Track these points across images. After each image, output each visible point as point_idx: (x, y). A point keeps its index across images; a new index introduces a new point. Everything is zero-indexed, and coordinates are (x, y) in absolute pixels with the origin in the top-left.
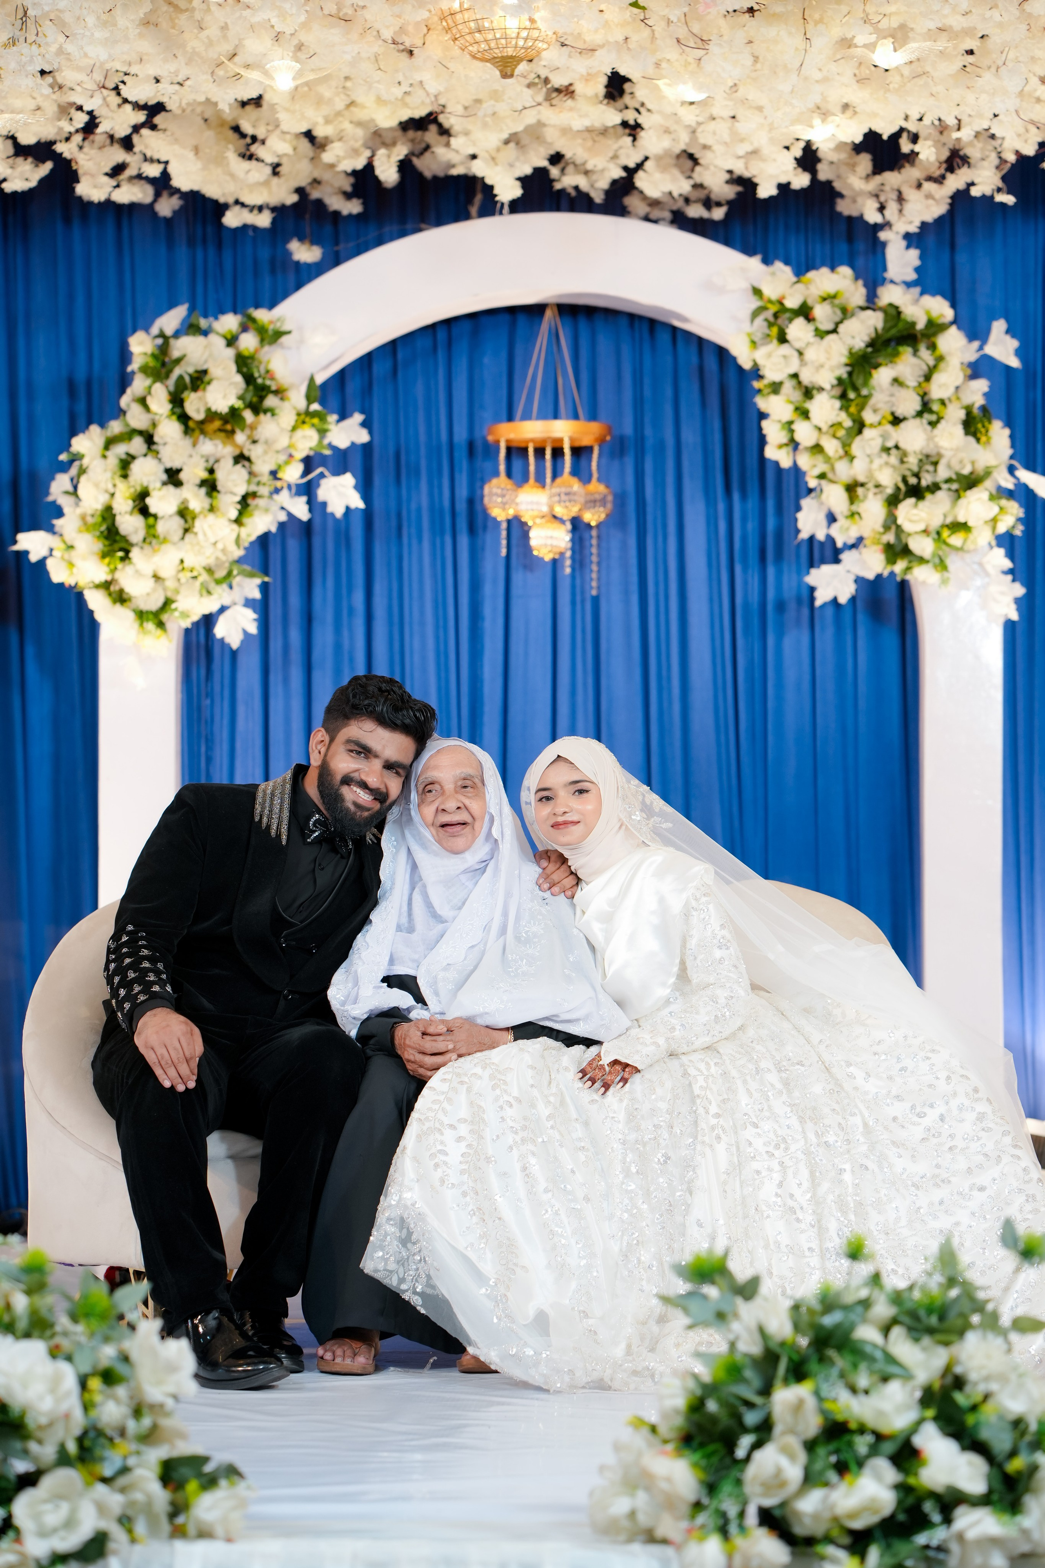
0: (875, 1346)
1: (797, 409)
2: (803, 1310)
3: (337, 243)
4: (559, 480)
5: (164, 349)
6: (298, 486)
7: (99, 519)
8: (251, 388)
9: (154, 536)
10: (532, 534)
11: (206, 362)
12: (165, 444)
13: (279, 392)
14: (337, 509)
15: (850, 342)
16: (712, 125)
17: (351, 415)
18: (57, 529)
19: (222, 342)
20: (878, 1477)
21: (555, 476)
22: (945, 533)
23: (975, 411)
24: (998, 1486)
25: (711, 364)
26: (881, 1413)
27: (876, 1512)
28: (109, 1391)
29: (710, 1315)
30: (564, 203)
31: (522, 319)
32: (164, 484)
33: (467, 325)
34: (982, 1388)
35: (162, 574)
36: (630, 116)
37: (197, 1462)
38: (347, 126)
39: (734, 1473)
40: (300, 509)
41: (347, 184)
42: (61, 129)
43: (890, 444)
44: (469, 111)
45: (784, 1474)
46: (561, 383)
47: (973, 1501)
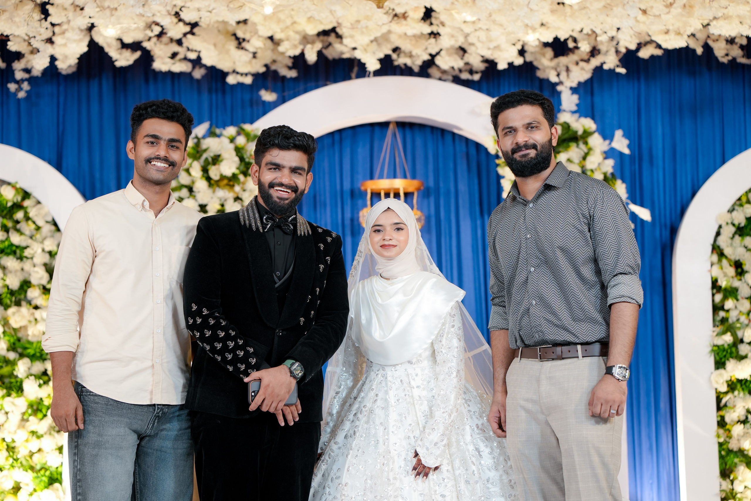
3: (283, 91)
5: (198, 144)
8: (243, 164)
11: (220, 150)
12: (199, 192)
16: (478, 33)
19: (227, 141)
23: (609, 175)
25: (473, 151)
30: (398, 71)
31: (377, 129)
33: (350, 132)
36: (435, 29)
38: (291, 34)
41: (290, 63)
42: (146, 35)
44: (353, 27)
46: (397, 161)
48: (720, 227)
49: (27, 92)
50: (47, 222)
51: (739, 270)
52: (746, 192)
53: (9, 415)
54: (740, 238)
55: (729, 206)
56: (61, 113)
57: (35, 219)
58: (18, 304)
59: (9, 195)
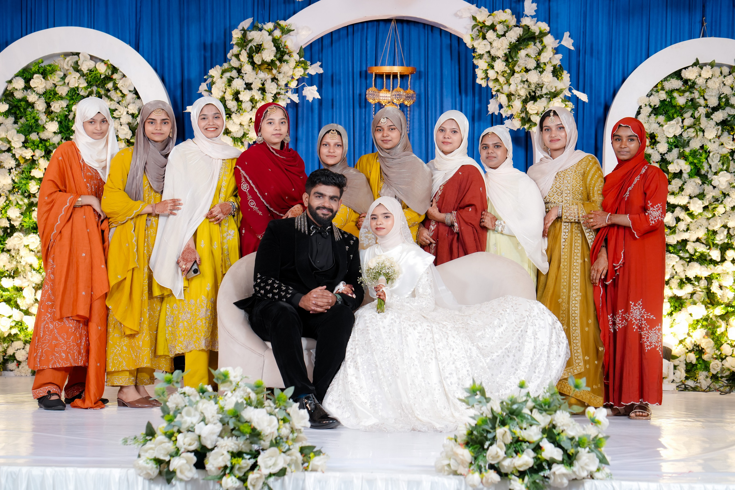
0: (528, 415)
1: (489, 65)
2: (504, 403)
4: (395, 89)
5: (244, 35)
6: (295, 89)
8: (279, 52)
9: (241, 109)
11: (261, 41)
12: (246, 73)
13: (290, 54)
14: (310, 98)
15: (510, 40)
17: (315, 62)
19: (268, 33)
20: (528, 455)
21: (394, 87)
23: (557, 66)
24: (566, 458)
25: (455, 43)
26: (530, 435)
27: (527, 465)
28: (284, 425)
31: (381, 24)
32: (245, 89)
33: (361, 26)
34: (561, 428)
35: (243, 123)
37: (311, 448)
39: (483, 453)
40: (295, 98)
43: (525, 80)
45: (499, 454)
46: (396, 50)
47: (558, 463)
48: (640, 107)
50: (130, 91)
51: (653, 141)
52: (662, 81)
54: (655, 117)
55: (648, 91)
56: (139, 5)
57: (121, 89)
59: (102, 69)
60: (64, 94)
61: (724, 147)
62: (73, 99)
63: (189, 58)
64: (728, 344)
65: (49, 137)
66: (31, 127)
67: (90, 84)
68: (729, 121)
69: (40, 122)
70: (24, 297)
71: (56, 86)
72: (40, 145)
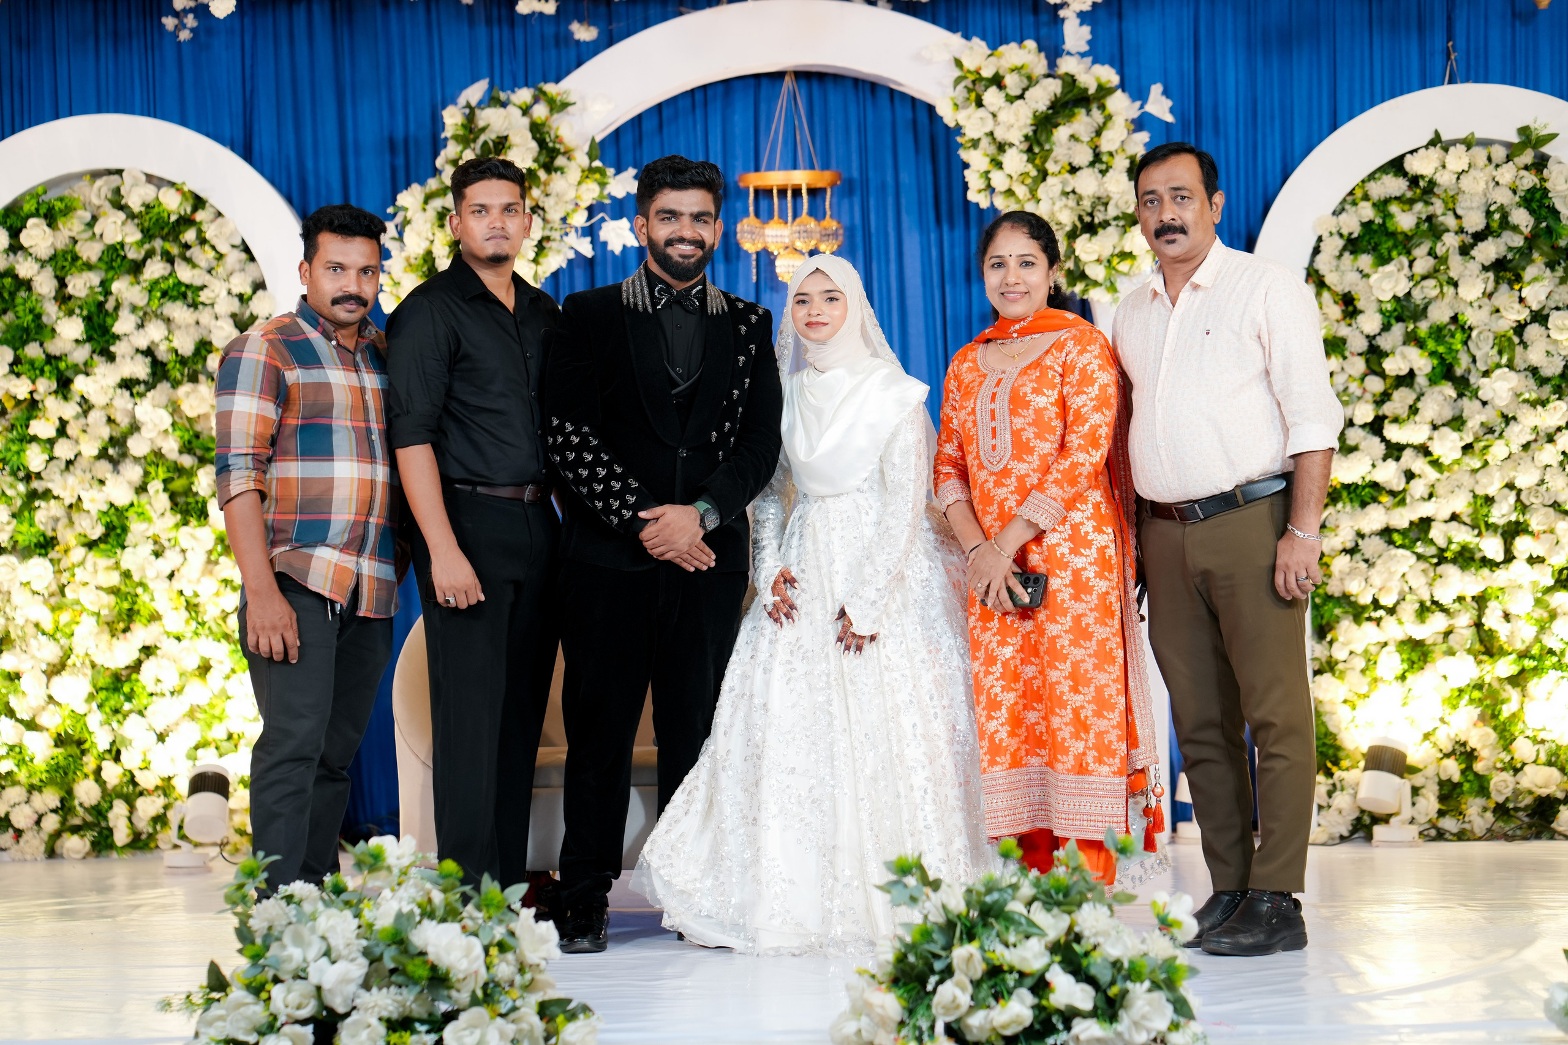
0: (1021, 915)
1: (992, 160)
2: (973, 892)
3: (610, 23)
4: (798, 220)
5: (470, 118)
6: (583, 228)
7: (422, 262)
8: (544, 152)
10: (778, 263)
11: (506, 129)
13: (568, 154)
14: (616, 247)
15: (1035, 106)
17: (626, 169)
18: (385, 268)
19: (519, 112)
20: (1022, 1001)
21: (795, 216)
22: (1115, 261)
24: (1102, 1004)
25: (923, 117)
26: (1024, 959)
27: (1020, 1024)
28: (502, 956)
29: (907, 898)
31: (765, 82)
33: (720, 89)
34: (1092, 941)
37: (563, 1003)
39: (926, 1002)
40: (586, 248)
43: (1069, 189)
45: (958, 1001)
46: (798, 137)
47: (1084, 1015)
48: (1320, 239)
49: (192, 30)
50: (233, 246)
51: (1351, 309)
52: (1363, 181)
53: (188, 554)
54: (1352, 257)
55: (1334, 203)
56: (248, 60)
57: (214, 242)
58: (193, 379)
59: (172, 203)
60: (94, 259)
61: (1502, 317)
62: (112, 268)
63: (358, 170)
64: (1527, 737)
65: (66, 351)
66: (27, 330)
67: (148, 235)
68: (1511, 261)
69: (45, 319)
70: (23, 693)
71: (75, 241)
72: (47, 368)
